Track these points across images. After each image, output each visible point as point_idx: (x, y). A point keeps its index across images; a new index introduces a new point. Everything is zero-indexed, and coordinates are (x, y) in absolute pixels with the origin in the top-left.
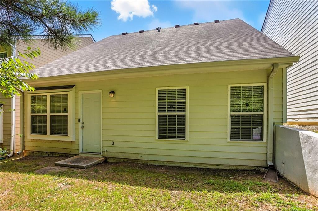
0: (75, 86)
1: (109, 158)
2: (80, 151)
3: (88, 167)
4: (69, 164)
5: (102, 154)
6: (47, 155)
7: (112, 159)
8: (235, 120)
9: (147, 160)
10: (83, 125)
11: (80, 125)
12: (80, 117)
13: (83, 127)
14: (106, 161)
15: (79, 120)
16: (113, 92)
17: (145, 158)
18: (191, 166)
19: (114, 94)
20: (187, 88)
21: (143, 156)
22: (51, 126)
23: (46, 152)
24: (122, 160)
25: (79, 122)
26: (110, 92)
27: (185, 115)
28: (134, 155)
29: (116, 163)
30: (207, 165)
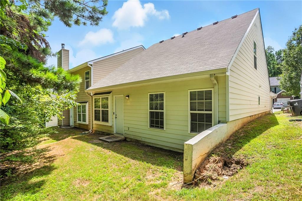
0: (112, 93)
1: (127, 138)
2: (115, 132)
3: (111, 142)
4: (104, 139)
5: (124, 135)
6: (101, 133)
7: (128, 139)
8: (193, 117)
9: (145, 142)
10: (117, 116)
11: (114, 116)
12: (114, 111)
13: (116, 118)
14: (125, 140)
15: (114, 113)
16: (128, 96)
17: (143, 140)
18: (168, 149)
19: (128, 97)
20: (164, 93)
21: (142, 138)
22: (102, 116)
23: (101, 132)
24: (133, 140)
25: (114, 114)
26: (127, 96)
27: (163, 112)
28: (138, 137)
29: (131, 141)
30: (177, 150)
